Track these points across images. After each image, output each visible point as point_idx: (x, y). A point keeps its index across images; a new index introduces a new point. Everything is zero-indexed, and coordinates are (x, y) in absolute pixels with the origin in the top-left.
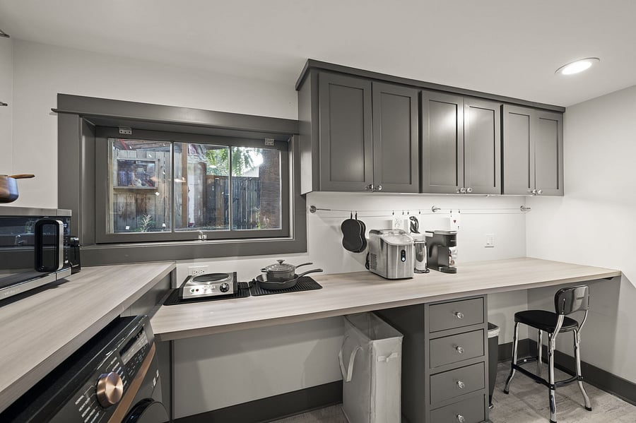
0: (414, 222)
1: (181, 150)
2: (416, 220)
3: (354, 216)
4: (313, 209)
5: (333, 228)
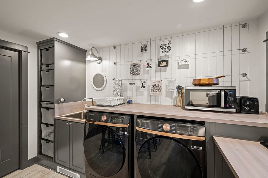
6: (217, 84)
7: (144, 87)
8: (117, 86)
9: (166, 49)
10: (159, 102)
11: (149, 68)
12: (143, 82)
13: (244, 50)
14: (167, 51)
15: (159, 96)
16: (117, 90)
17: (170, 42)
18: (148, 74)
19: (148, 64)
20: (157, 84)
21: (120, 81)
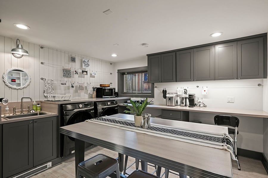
0: (185, 91)
1: (134, 75)
2: (186, 90)
3: (165, 89)
4: (156, 87)
5: (161, 92)
6: (109, 87)
7: (73, 87)
8: (50, 85)
9: (86, 65)
10: (80, 97)
11: (77, 74)
12: (72, 84)
13: (111, 74)
14: (87, 66)
15: (80, 93)
16: (49, 89)
17: (88, 61)
18: (74, 78)
19: (76, 71)
20: (81, 85)
21: (52, 81)
